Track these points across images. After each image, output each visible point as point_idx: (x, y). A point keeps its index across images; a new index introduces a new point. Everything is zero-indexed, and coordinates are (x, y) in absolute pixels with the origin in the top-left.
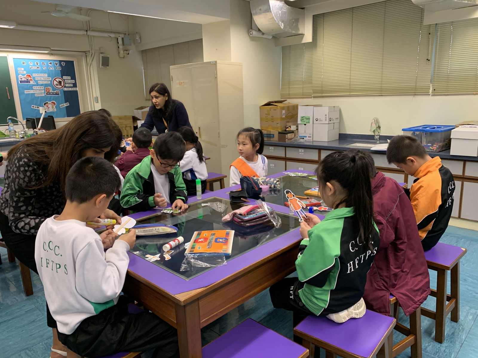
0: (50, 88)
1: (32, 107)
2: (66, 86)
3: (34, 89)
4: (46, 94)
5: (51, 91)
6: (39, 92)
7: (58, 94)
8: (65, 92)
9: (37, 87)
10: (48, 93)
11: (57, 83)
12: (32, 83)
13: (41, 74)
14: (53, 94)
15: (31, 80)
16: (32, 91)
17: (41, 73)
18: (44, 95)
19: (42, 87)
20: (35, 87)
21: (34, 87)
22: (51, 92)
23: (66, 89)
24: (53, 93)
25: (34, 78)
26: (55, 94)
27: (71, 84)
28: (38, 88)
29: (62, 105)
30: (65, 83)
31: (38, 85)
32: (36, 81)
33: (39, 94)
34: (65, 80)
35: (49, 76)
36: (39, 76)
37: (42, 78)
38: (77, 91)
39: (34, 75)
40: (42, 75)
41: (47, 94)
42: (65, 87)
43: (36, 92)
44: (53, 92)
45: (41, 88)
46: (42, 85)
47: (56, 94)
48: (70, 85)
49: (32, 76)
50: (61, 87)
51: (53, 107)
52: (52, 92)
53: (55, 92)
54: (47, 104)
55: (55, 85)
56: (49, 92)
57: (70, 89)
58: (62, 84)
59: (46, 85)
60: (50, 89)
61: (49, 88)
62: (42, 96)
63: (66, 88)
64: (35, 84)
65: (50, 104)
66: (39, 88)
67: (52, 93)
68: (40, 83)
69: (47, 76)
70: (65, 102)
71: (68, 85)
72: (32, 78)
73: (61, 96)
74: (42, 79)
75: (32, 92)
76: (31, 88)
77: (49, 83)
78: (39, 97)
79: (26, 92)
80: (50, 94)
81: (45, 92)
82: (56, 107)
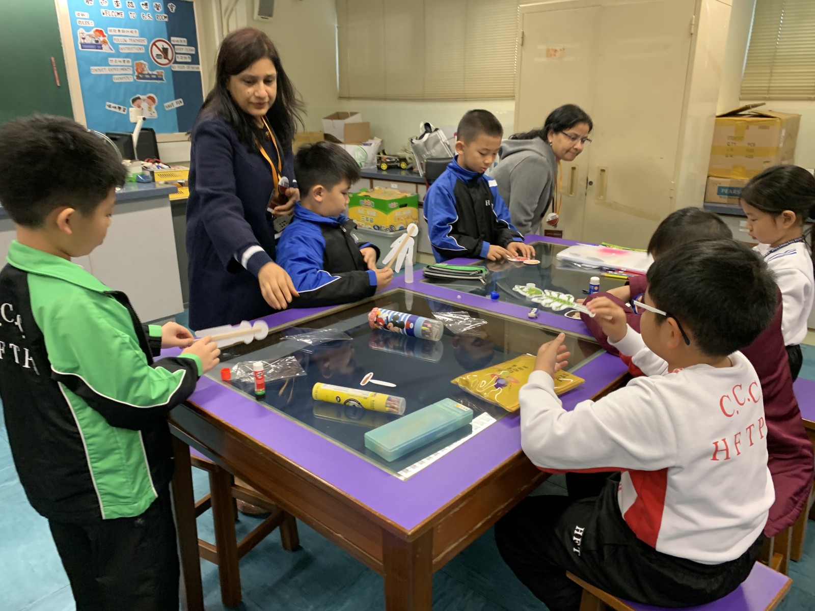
0: (145, 63)
1: (107, 108)
2: (178, 60)
3: (111, 64)
4: (135, 78)
5: (147, 71)
6: (121, 71)
7: (162, 79)
8: (175, 74)
9: (118, 59)
10: (140, 76)
11: (160, 53)
12: (106, 49)
13: (125, 30)
14: (152, 79)
15: (105, 42)
16: (107, 68)
17: (125, 27)
18: (132, 80)
19: (128, 62)
20: (114, 59)
21: (111, 61)
22: (146, 72)
23: (177, 68)
24: (151, 75)
25: (111, 38)
26: (155, 79)
27: (187, 56)
28: (120, 62)
29: (169, 103)
30: (176, 53)
31: (118, 55)
32: (116, 47)
33: (121, 76)
34: (176, 47)
35: (141, 35)
36: (121, 34)
37: (127, 39)
38: (199, 73)
39: (112, 31)
40: (128, 31)
41: (138, 77)
42: (176, 62)
43: (114, 72)
44: (150, 73)
45: (126, 64)
46: (127, 55)
47: (157, 79)
48: (185, 58)
49: (107, 32)
50: (166, 61)
51: (150, 109)
52: (148, 74)
53: (155, 73)
54: (138, 101)
55: (154, 55)
56: (141, 74)
57: (186, 68)
58: (170, 56)
59: (136, 57)
60: (145, 65)
61: (141, 63)
62: (128, 81)
63: (176, 65)
64: (114, 52)
65: (144, 100)
66: (123, 64)
67: (148, 76)
68: (124, 50)
69: (138, 35)
70: (176, 98)
71: (181, 58)
72: (106, 39)
73: (167, 83)
74: (128, 42)
75: (105, 70)
76: (104, 61)
77: (143, 51)
78: (120, 83)
79: (95, 70)
80: (144, 78)
81: (134, 73)
82: (156, 108)
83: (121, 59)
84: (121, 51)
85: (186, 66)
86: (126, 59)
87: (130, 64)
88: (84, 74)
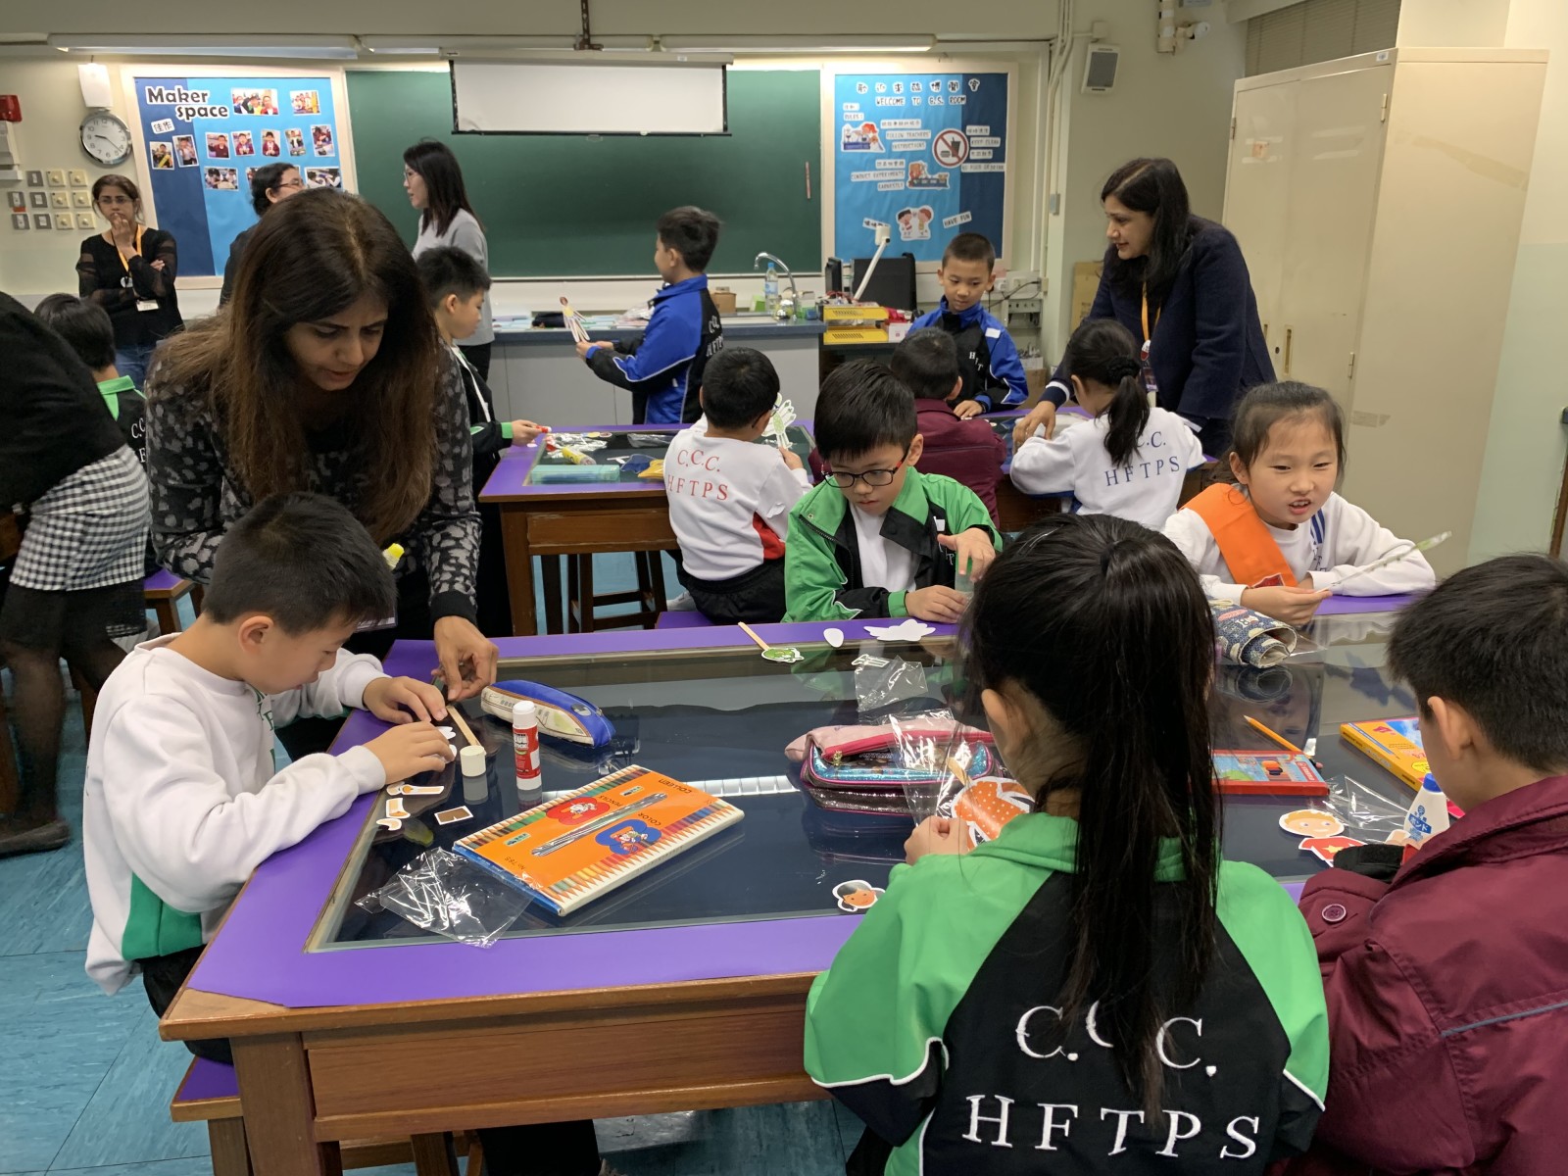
0: (924, 163)
1: (864, 225)
2: (972, 157)
3: (878, 167)
4: (907, 184)
5: (925, 174)
6: (889, 176)
7: (945, 185)
8: (965, 176)
9: (888, 161)
10: (915, 181)
11: (946, 149)
12: (874, 148)
13: (904, 121)
14: (929, 184)
15: (874, 139)
16: (872, 173)
17: (904, 118)
18: (902, 188)
19: (901, 163)
20: (882, 161)
21: (880, 163)
22: (924, 177)
23: (969, 168)
24: (929, 180)
25: (883, 133)
26: (935, 185)
27: (987, 151)
28: (891, 164)
29: (952, 218)
30: (971, 148)
31: (890, 154)
32: (888, 144)
33: (889, 183)
34: (972, 139)
35: (925, 127)
36: (898, 126)
37: (905, 133)
38: (1003, 173)
39: (886, 124)
40: (907, 123)
41: (912, 184)
42: (968, 160)
43: (881, 178)
44: (930, 177)
45: (898, 166)
46: (901, 155)
47: (938, 184)
48: (984, 153)
49: (879, 127)
50: (955, 160)
51: (921, 226)
52: (926, 178)
53: (936, 176)
54: (906, 217)
55: (939, 152)
57: (982, 168)
58: (961, 152)
59: (913, 156)
60: (923, 166)
61: (919, 165)
62: (896, 189)
63: (969, 165)
64: (884, 151)
65: (915, 215)
66: (893, 166)
67: (924, 182)
68: (898, 148)
69: (920, 126)
70: (961, 211)
71: (978, 154)
72: (877, 135)
73: (951, 190)
74: (905, 137)
75: (870, 176)
76: (869, 164)
77: (923, 148)
78: (887, 192)
79: (856, 177)
80: (920, 184)
81: (907, 177)
82: (930, 225)
83: (893, 161)
84: (894, 150)
85: (983, 165)
86: (899, 161)
87: (904, 166)
88: (841, 180)
